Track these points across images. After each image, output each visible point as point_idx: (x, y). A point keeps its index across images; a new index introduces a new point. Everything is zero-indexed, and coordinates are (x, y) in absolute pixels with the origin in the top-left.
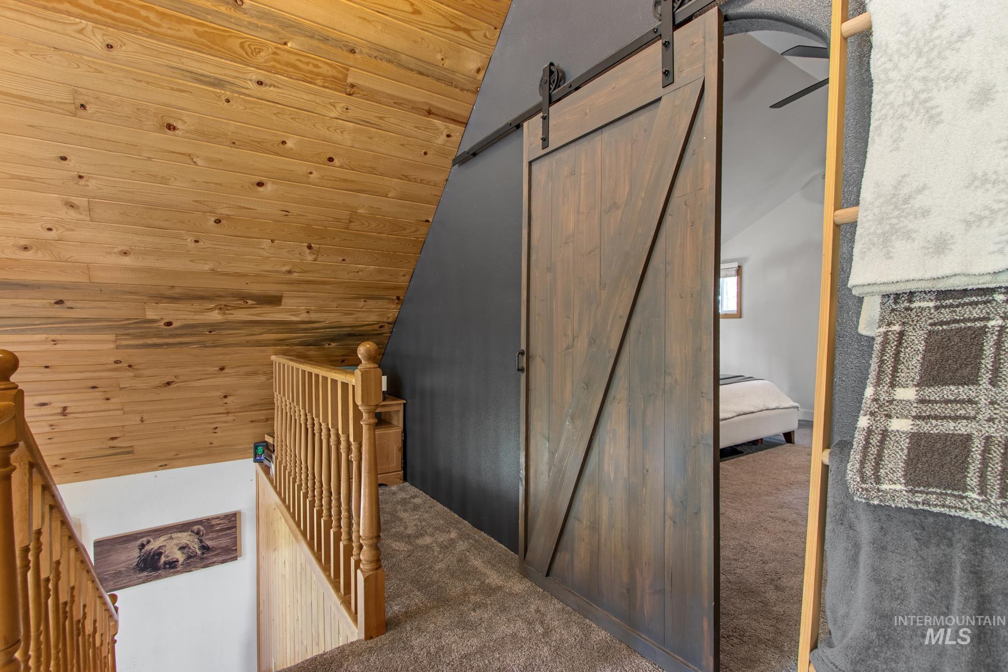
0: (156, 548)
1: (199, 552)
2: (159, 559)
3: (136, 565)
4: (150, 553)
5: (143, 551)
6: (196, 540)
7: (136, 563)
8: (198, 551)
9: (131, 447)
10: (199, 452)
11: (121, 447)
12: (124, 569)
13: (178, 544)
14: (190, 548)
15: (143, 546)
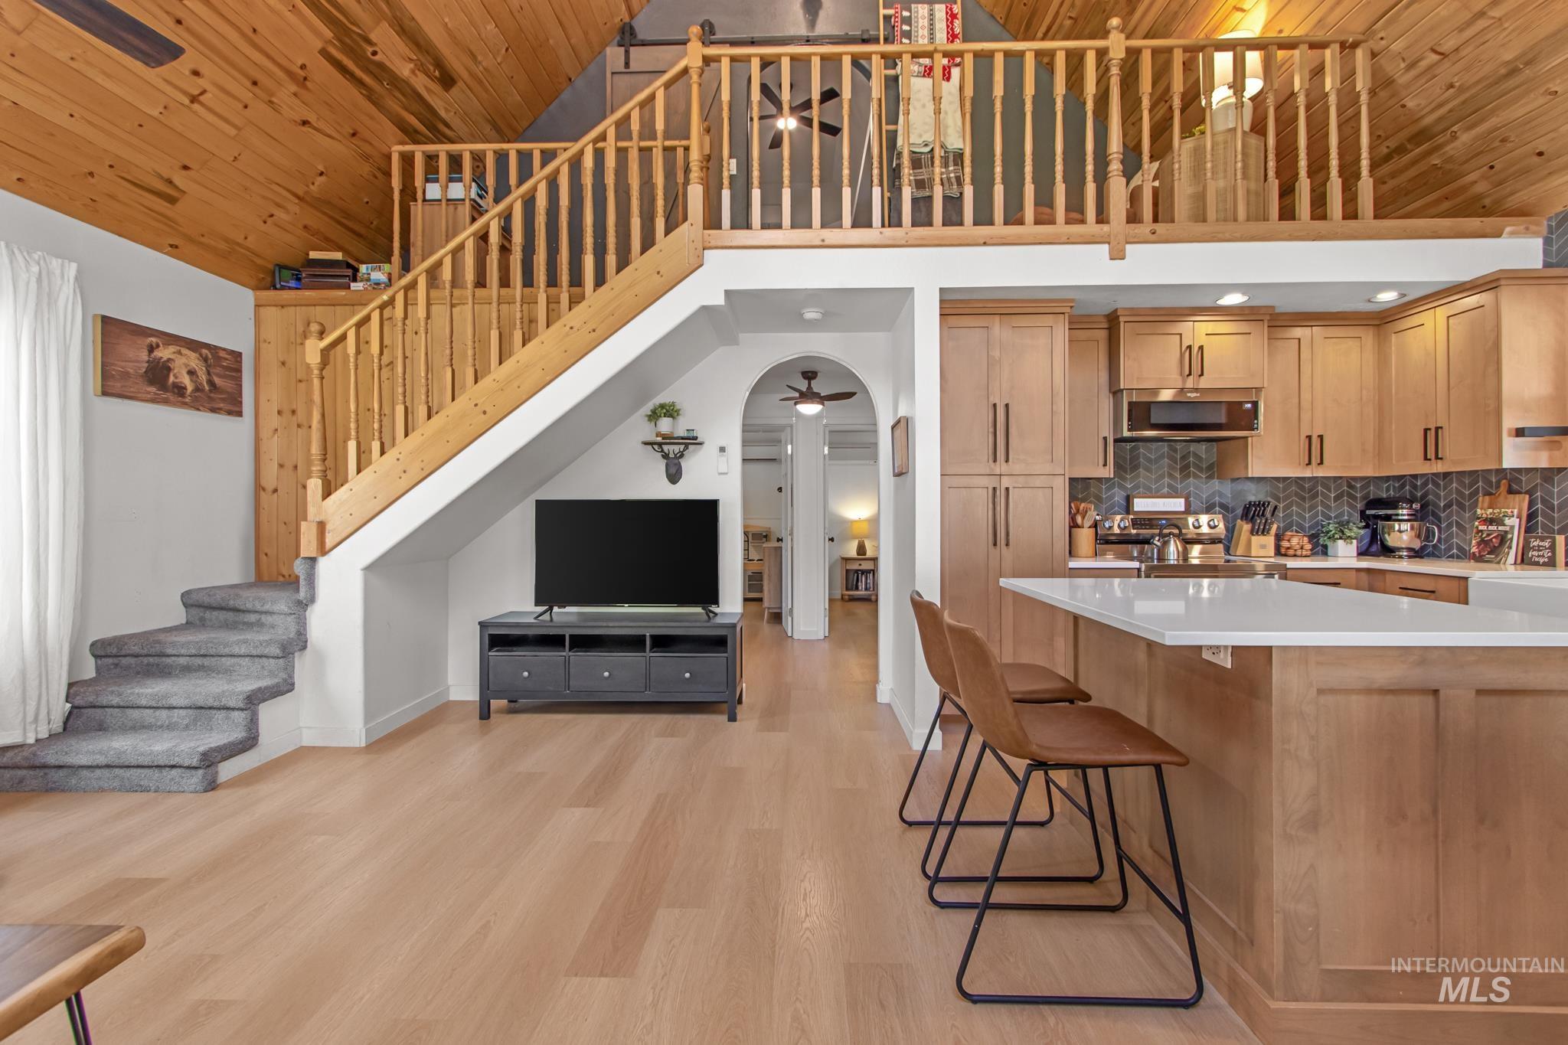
0: (165, 359)
1: (207, 388)
2: (168, 376)
3: (145, 372)
4: (158, 362)
5: (152, 356)
6: (204, 369)
7: (144, 370)
8: (206, 385)
9: (184, 192)
10: (223, 246)
11: (176, 188)
12: (131, 371)
13: (186, 365)
14: (198, 376)
15: (151, 349)
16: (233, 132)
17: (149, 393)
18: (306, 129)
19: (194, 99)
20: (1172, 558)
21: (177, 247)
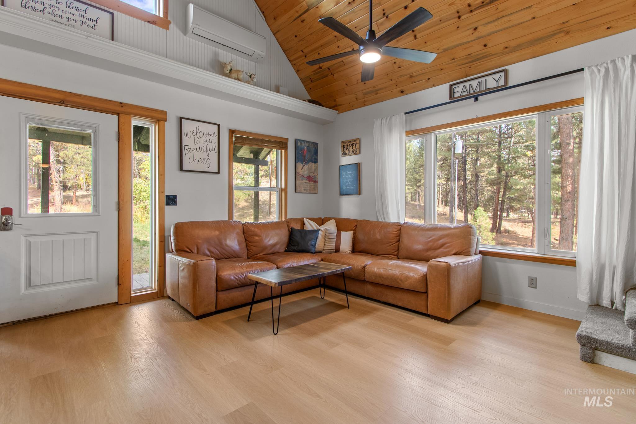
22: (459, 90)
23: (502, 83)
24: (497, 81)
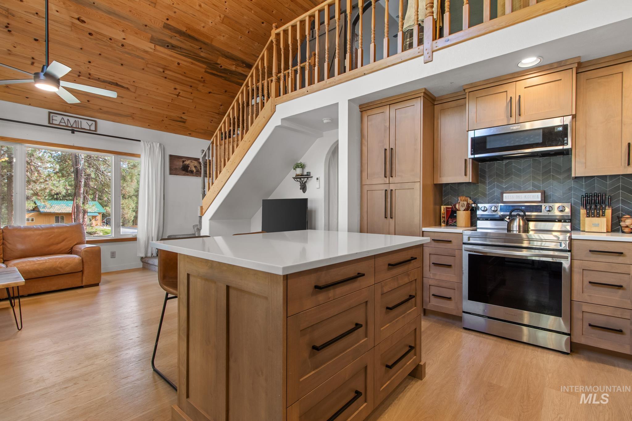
0: (187, 164)
2: (188, 168)
3: (182, 168)
4: (185, 165)
5: (184, 163)
6: (199, 165)
9: (186, 120)
10: (202, 131)
11: (184, 119)
12: (178, 168)
13: (194, 165)
14: (197, 168)
15: (183, 162)
16: (191, 101)
17: (183, 173)
18: (211, 94)
19: (178, 95)
20: (515, 230)
21: (191, 134)
22: (57, 119)
23: (93, 128)
24: (90, 126)
